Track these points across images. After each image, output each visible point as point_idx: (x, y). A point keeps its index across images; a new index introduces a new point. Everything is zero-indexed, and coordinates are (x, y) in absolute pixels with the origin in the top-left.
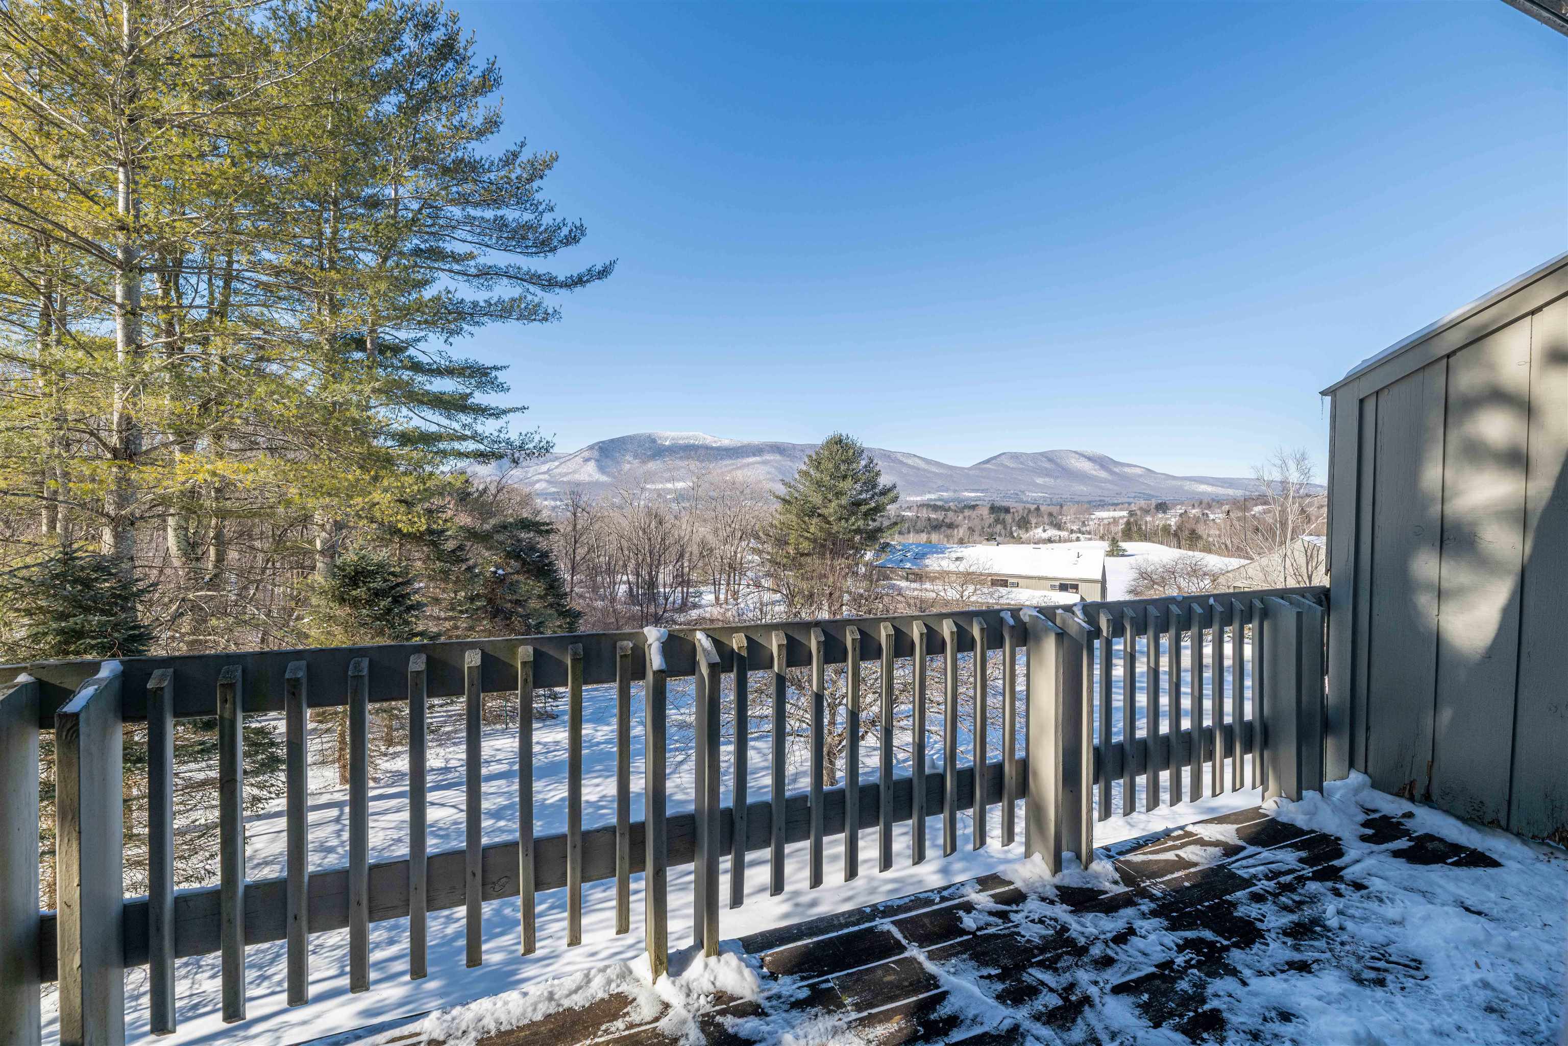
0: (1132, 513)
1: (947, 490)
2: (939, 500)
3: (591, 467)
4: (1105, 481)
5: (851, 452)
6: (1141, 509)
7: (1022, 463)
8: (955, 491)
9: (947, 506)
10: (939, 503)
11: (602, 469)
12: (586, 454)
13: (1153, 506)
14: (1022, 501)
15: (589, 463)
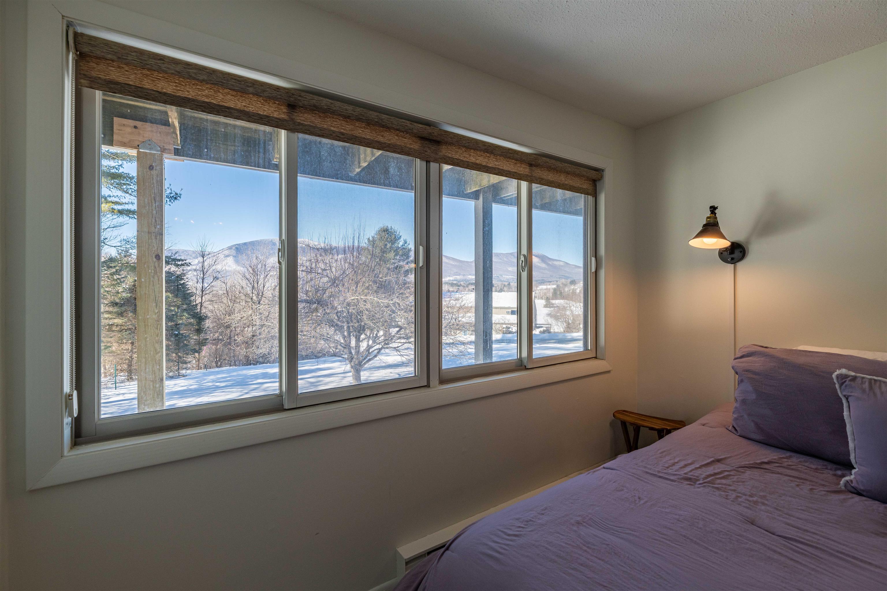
0: (558, 286)
1: (459, 275)
2: (455, 280)
3: (230, 261)
4: (545, 269)
5: (393, 237)
6: (562, 284)
7: (500, 259)
8: (464, 275)
9: (459, 284)
10: (455, 282)
11: (237, 262)
12: (227, 252)
13: (569, 282)
14: (501, 281)
15: (228, 258)
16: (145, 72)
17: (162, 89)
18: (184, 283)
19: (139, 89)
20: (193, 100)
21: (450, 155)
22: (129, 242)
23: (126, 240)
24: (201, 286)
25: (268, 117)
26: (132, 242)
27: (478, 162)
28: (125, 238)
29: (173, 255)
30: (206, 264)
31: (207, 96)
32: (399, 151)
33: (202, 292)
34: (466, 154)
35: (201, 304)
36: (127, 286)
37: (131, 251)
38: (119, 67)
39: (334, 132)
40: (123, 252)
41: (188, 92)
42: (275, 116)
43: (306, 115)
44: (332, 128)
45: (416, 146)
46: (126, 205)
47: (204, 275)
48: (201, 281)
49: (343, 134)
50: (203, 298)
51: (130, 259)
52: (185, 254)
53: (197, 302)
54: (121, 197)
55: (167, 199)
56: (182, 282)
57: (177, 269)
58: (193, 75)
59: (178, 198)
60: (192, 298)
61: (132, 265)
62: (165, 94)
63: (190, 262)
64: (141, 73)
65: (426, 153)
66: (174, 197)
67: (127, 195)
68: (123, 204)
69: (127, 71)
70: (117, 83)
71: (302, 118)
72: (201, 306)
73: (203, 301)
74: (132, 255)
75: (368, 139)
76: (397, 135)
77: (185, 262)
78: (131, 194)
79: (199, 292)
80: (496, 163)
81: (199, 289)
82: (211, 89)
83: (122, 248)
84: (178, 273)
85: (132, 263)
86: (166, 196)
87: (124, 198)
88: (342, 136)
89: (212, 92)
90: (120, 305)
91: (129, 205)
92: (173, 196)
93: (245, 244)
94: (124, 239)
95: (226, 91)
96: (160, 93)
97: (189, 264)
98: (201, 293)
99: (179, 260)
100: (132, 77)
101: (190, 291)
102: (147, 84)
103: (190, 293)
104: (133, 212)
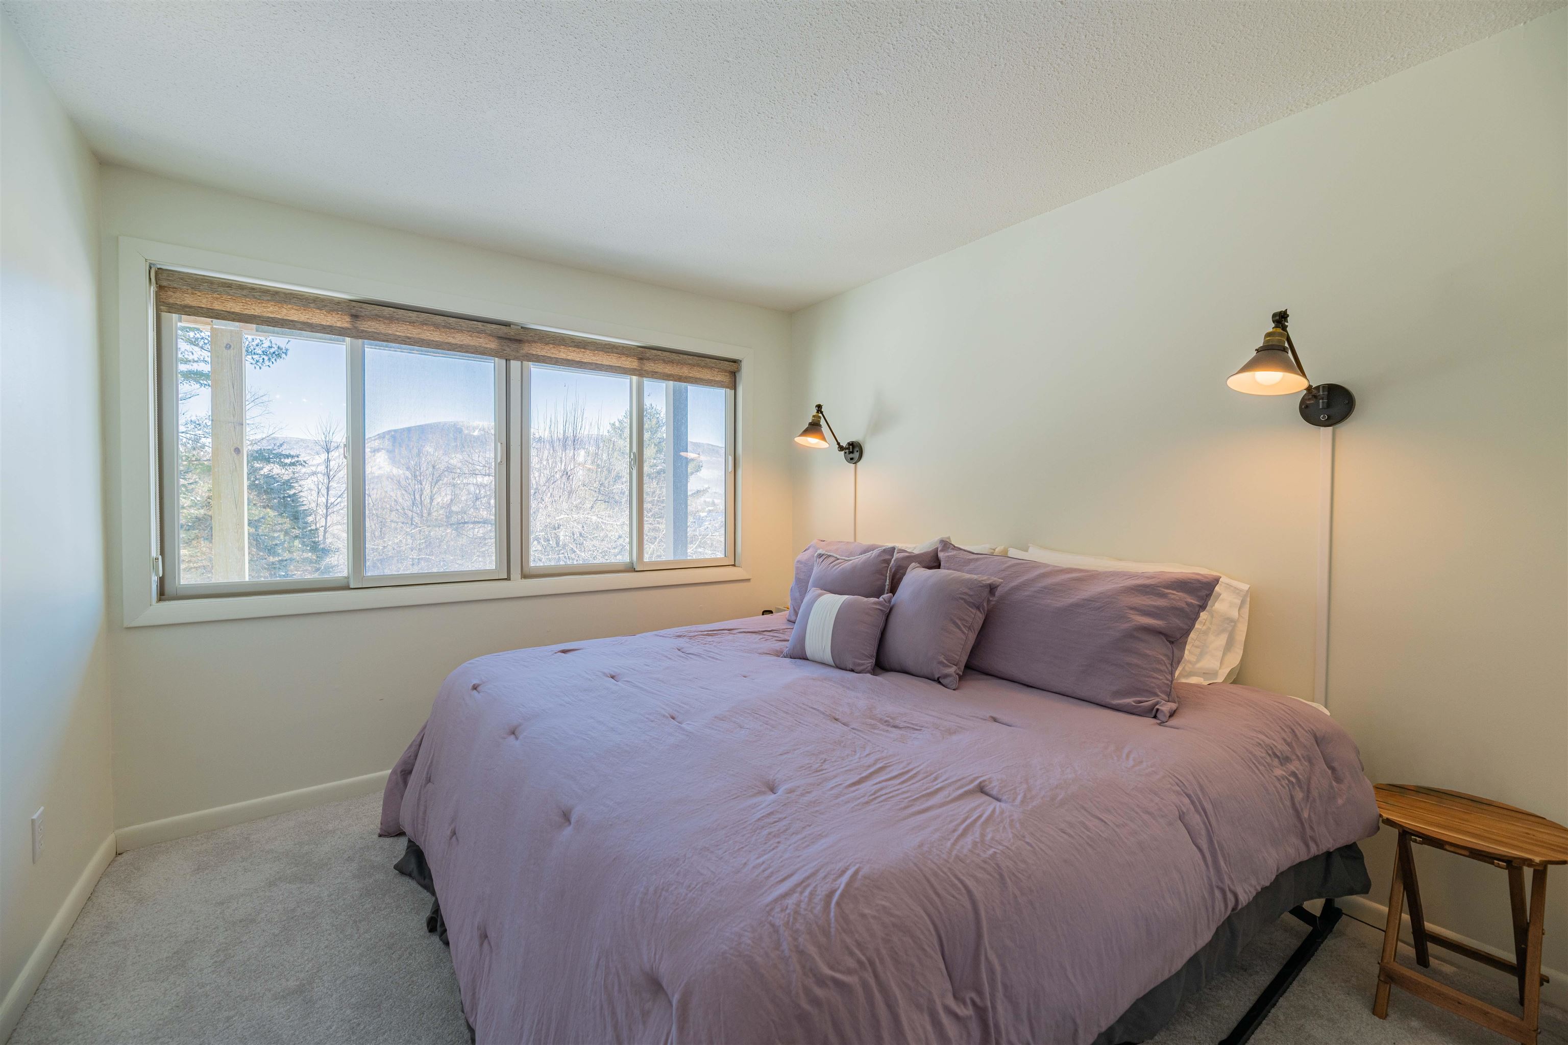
11: (393, 461)
15: (378, 455)
16: (215, 295)
17: (231, 308)
18: (294, 494)
19: (211, 311)
20: (259, 317)
21: (534, 353)
22: (199, 425)
23: (195, 422)
24: (325, 501)
25: (331, 326)
26: (206, 426)
27: (569, 358)
28: (194, 418)
29: (275, 448)
30: (332, 463)
31: (272, 312)
32: (473, 351)
33: (327, 509)
34: (553, 351)
35: (325, 529)
36: (198, 499)
37: (203, 440)
38: (193, 294)
39: (399, 336)
40: (190, 442)
41: (254, 309)
42: (338, 325)
43: (369, 323)
44: (398, 333)
45: (493, 345)
46: (195, 364)
47: (329, 482)
48: (324, 491)
49: (409, 338)
50: (329, 518)
51: (202, 453)
52: (302, 446)
53: (318, 526)
54: (186, 353)
55: (264, 357)
56: (292, 492)
57: (283, 471)
58: (258, 297)
59: (283, 355)
60: (310, 519)
61: (206, 463)
62: (233, 313)
63: (305, 459)
64: (212, 297)
65: (505, 352)
66: (277, 353)
67: (196, 349)
68: (190, 361)
69: (199, 296)
70: (191, 307)
71: (365, 326)
72: (325, 532)
73: (328, 525)
74: (206, 448)
75: (437, 341)
76: (470, 336)
77: (296, 459)
78: (202, 348)
79: (322, 511)
80: (593, 358)
81: (322, 504)
82: (275, 306)
83: (188, 435)
84: (286, 477)
85: (205, 461)
86: (263, 352)
87: (190, 354)
88: (408, 340)
89: (277, 308)
90: (187, 528)
91: (200, 364)
92: (274, 353)
93: (409, 430)
94: (191, 421)
95: (290, 306)
96: (229, 312)
97: (304, 464)
98: (325, 511)
99: (288, 456)
100: (204, 301)
101: (305, 508)
102: (217, 306)
103: (306, 510)
104: (206, 376)
